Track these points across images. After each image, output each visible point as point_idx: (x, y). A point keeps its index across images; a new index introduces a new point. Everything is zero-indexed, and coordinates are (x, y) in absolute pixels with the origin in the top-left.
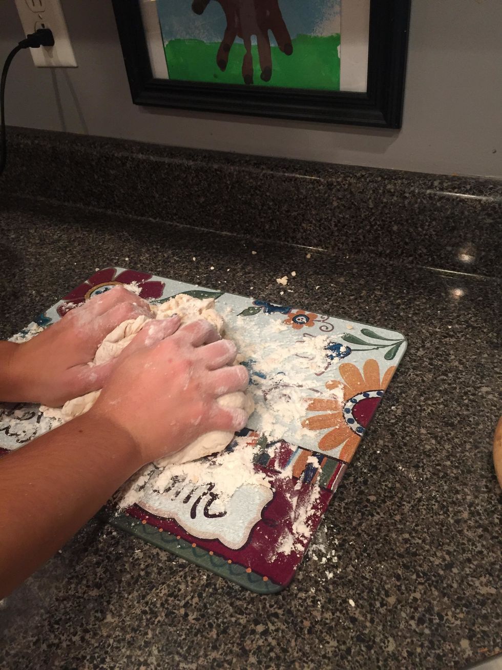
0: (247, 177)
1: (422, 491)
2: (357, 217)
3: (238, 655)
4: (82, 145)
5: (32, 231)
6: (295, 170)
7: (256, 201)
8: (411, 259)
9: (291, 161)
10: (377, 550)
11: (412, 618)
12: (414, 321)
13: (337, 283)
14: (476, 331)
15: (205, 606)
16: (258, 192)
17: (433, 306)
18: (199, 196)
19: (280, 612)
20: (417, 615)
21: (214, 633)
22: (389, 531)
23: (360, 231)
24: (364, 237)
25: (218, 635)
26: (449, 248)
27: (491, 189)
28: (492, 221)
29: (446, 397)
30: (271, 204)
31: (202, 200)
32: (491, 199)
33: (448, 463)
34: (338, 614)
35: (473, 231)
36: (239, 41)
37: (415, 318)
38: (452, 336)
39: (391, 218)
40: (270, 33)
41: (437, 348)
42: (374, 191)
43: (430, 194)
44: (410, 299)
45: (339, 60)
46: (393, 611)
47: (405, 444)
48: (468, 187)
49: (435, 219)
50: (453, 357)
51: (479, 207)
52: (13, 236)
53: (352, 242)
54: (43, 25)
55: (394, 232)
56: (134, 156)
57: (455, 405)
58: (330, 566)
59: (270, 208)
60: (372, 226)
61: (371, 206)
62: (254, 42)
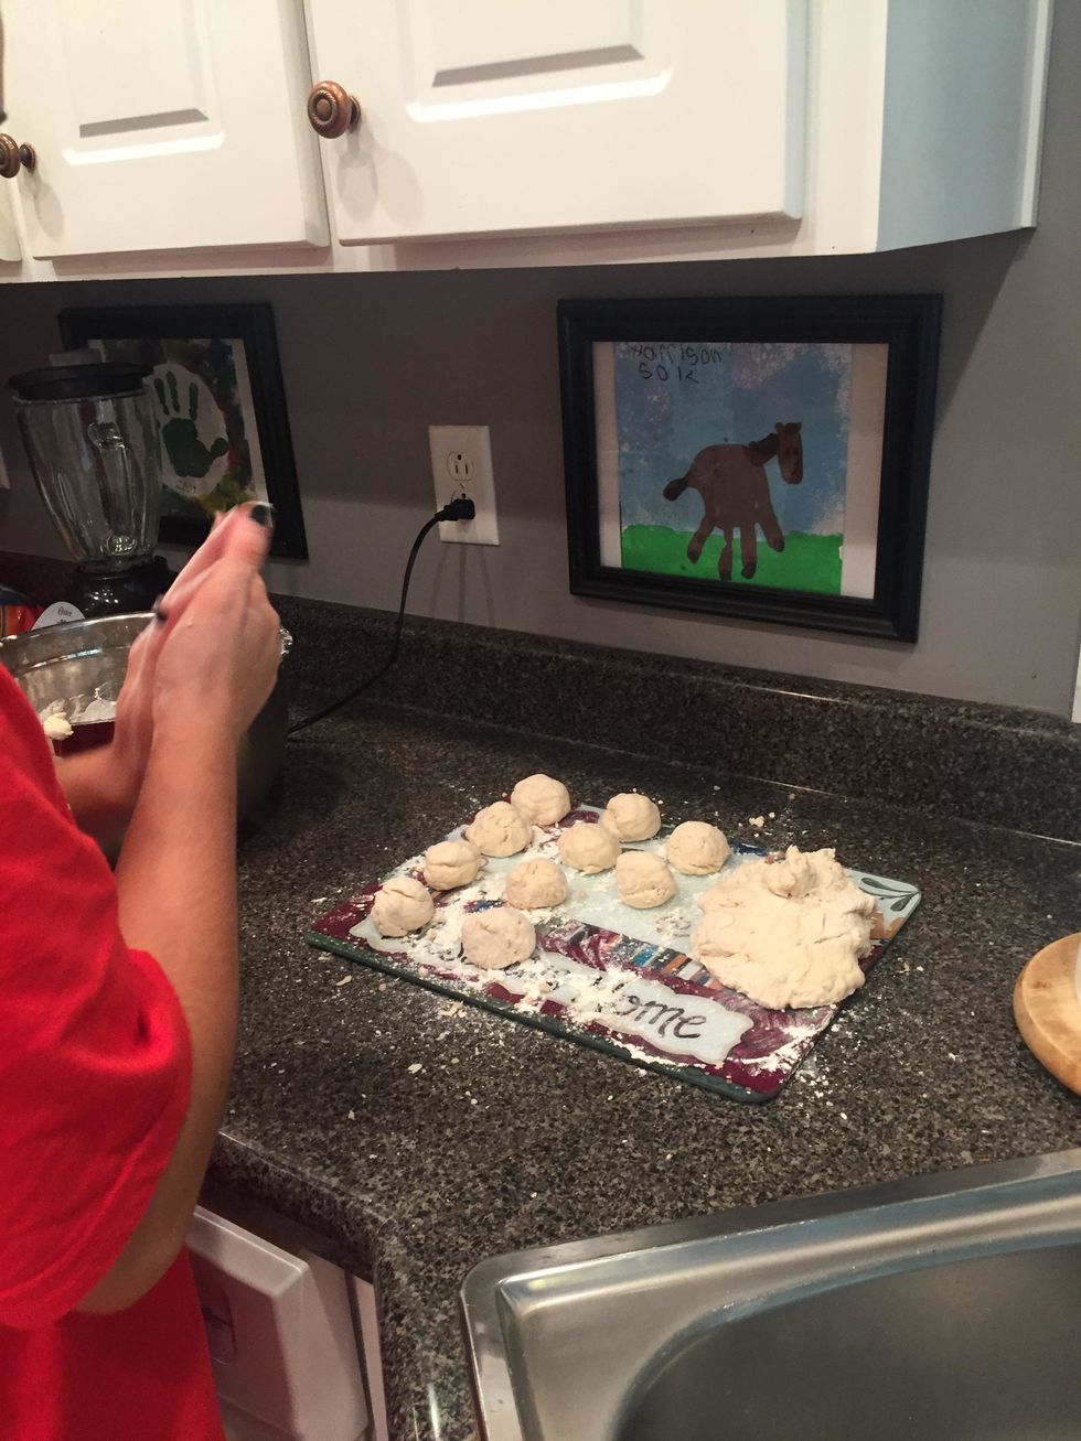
0: (714, 690)
1: (929, 1035)
2: (859, 747)
3: (720, 1147)
4: (488, 639)
5: (405, 746)
6: (779, 685)
7: (724, 721)
8: (932, 806)
9: (774, 673)
10: (874, 1079)
11: (911, 1132)
12: (932, 876)
13: (831, 829)
14: (1011, 892)
15: (682, 1109)
16: (727, 709)
17: (959, 862)
18: (643, 712)
19: (765, 1119)
20: (915, 1131)
21: (694, 1130)
22: (888, 1064)
23: (864, 767)
24: (869, 775)
25: (698, 1130)
26: (982, 794)
27: (1030, 720)
28: (1033, 760)
29: (966, 953)
30: (744, 725)
31: (648, 716)
32: (1031, 732)
33: (963, 1013)
34: (829, 1124)
35: (1011, 772)
36: (718, 532)
37: (933, 873)
38: (980, 895)
39: (904, 751)
40: (757, 526)
41: (960, 906)
42: (882, 716)
43: (953, 722)
44: (929, 852)
45: (841, 562)
46: (890, 1126)
47: (912, 993)
48: (1002, 717)
49: (962, 755)
50: (979, 916)
51: (1015, 742)
52: (381, 751)
53: (853, 780)
54: (464, 495)
55: (909, 769)
56: (561, 656)
57: (976, 961)
58: (819, 1087)
59: (741, 732)
60: (879, 761)
61: (879, 733)
62: (737, 534)
